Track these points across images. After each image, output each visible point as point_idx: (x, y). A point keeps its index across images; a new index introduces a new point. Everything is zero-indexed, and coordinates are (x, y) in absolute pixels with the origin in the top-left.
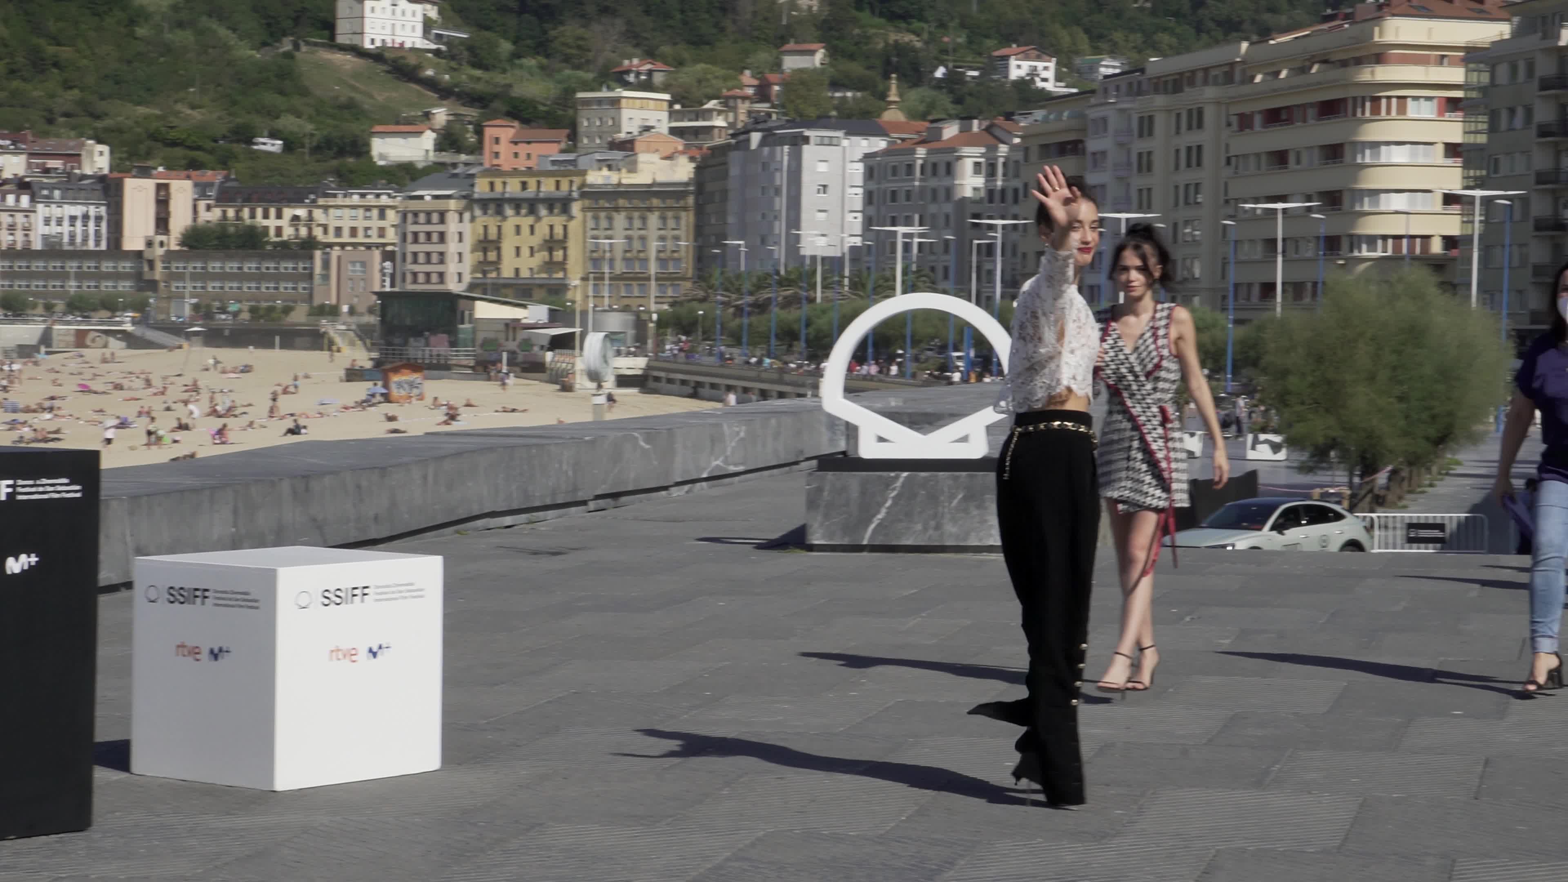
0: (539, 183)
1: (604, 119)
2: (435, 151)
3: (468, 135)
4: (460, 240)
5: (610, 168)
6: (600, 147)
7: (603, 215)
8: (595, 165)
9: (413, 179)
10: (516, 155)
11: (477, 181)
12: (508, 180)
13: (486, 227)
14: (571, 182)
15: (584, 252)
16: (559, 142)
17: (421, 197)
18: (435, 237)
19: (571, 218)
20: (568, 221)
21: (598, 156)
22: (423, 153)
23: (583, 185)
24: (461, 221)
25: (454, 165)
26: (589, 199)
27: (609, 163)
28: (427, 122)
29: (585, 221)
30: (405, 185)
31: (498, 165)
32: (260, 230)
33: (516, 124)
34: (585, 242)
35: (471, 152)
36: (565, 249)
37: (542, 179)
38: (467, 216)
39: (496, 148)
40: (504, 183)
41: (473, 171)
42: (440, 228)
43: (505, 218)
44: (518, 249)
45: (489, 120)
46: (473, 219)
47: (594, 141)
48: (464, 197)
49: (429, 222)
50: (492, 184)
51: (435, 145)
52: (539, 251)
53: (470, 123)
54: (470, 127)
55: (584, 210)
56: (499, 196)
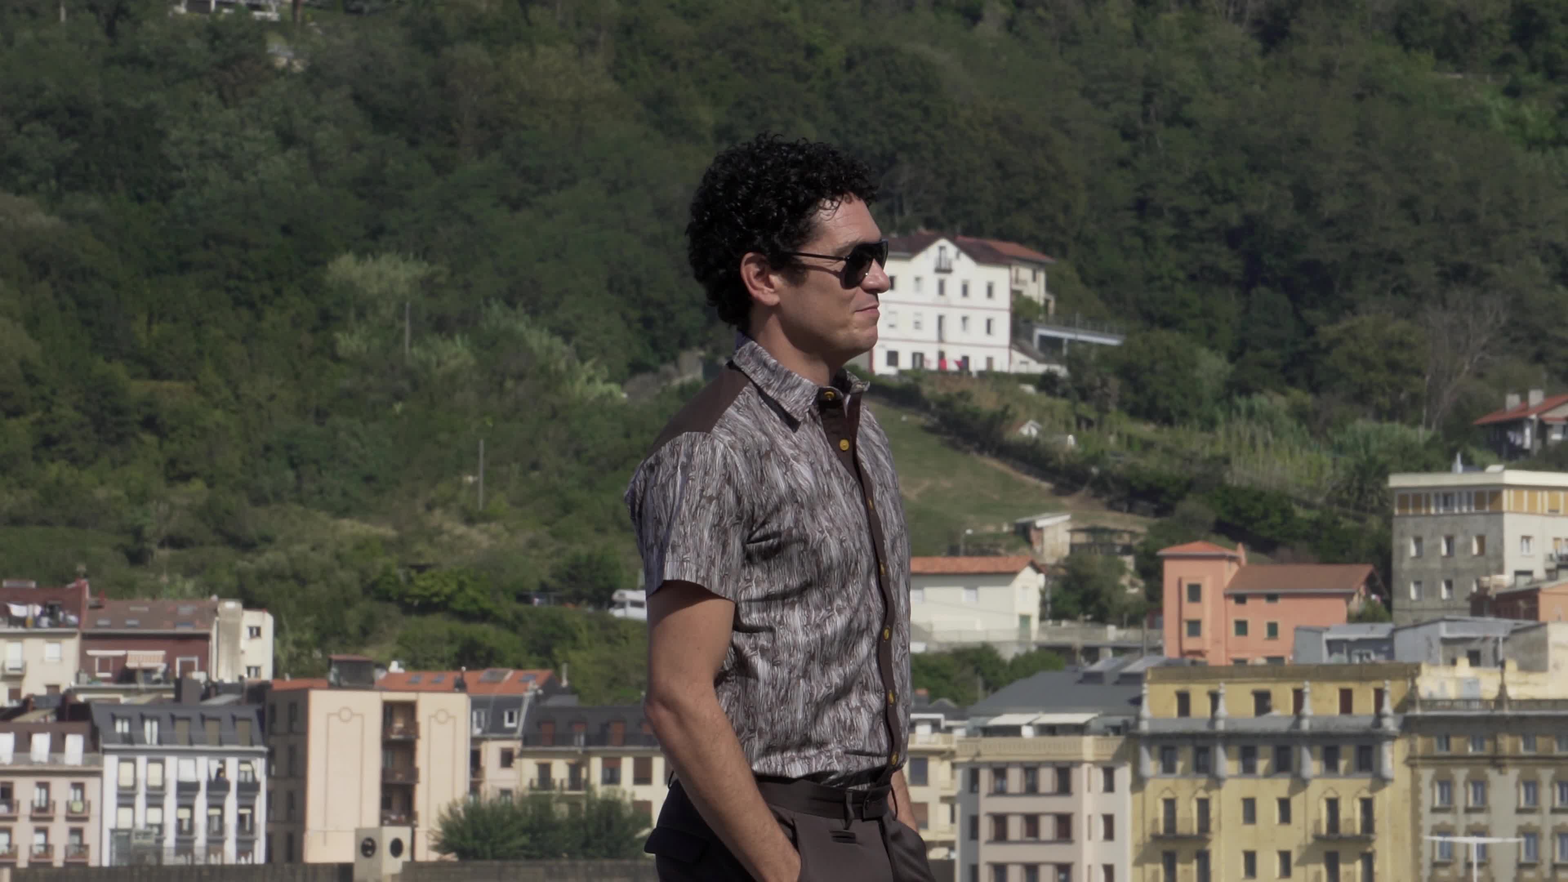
0: (1299, 696)
1: (1459, 541)
2: (1042, 618)
3: (1125, 581)
4: (1109, 835)
5: (1475, 659)
6: (1448, 607)
7: (1461, 774)
8: (1439, 651)
9: (992, 686)
10: (1242, 627)
11: (1147, 689)
12: (1223, 689)
13: (1170, 805)
14: (1379, 695)
15: (1417, 867)
16: (1348, 597)
17: (1014, 731)
18: (1047, 828)
19: (1381, 781)
20: (1373, 789)
21: (1443, 631)
22: (1016, 623)
23: (1410, 700)
24: (1109, 787)
25: (1092, 653)
26: (1424, 734)
27: (1474, 646)
28: (1025, 549)
29: (1415, 790)
30: (974, 701)
31: (1200, 653)
32: (628, 812)
33: (1241, 552)
34: (1417, 841)
35: (1134, 621)
36: (1368, 860)
37: (1307, 687)
38: (1124, 775)
39: (1191, 611)
40: (1215, 698)
41: (1136, 666)
42: (1060, 805)
43: (1216, 782)
44: (1250, 858)
45: (1172, 543)
46: (1138, 783)
47: (1434, 591)
48: (1117, 730)
49: (1032, 789)
50: (1184, 700)
51: (1043, 604)
52: (1302, 862)
53: (1127, 550)
54: (1129, 561)
55: (1412, 762)
56: (1203, 728)
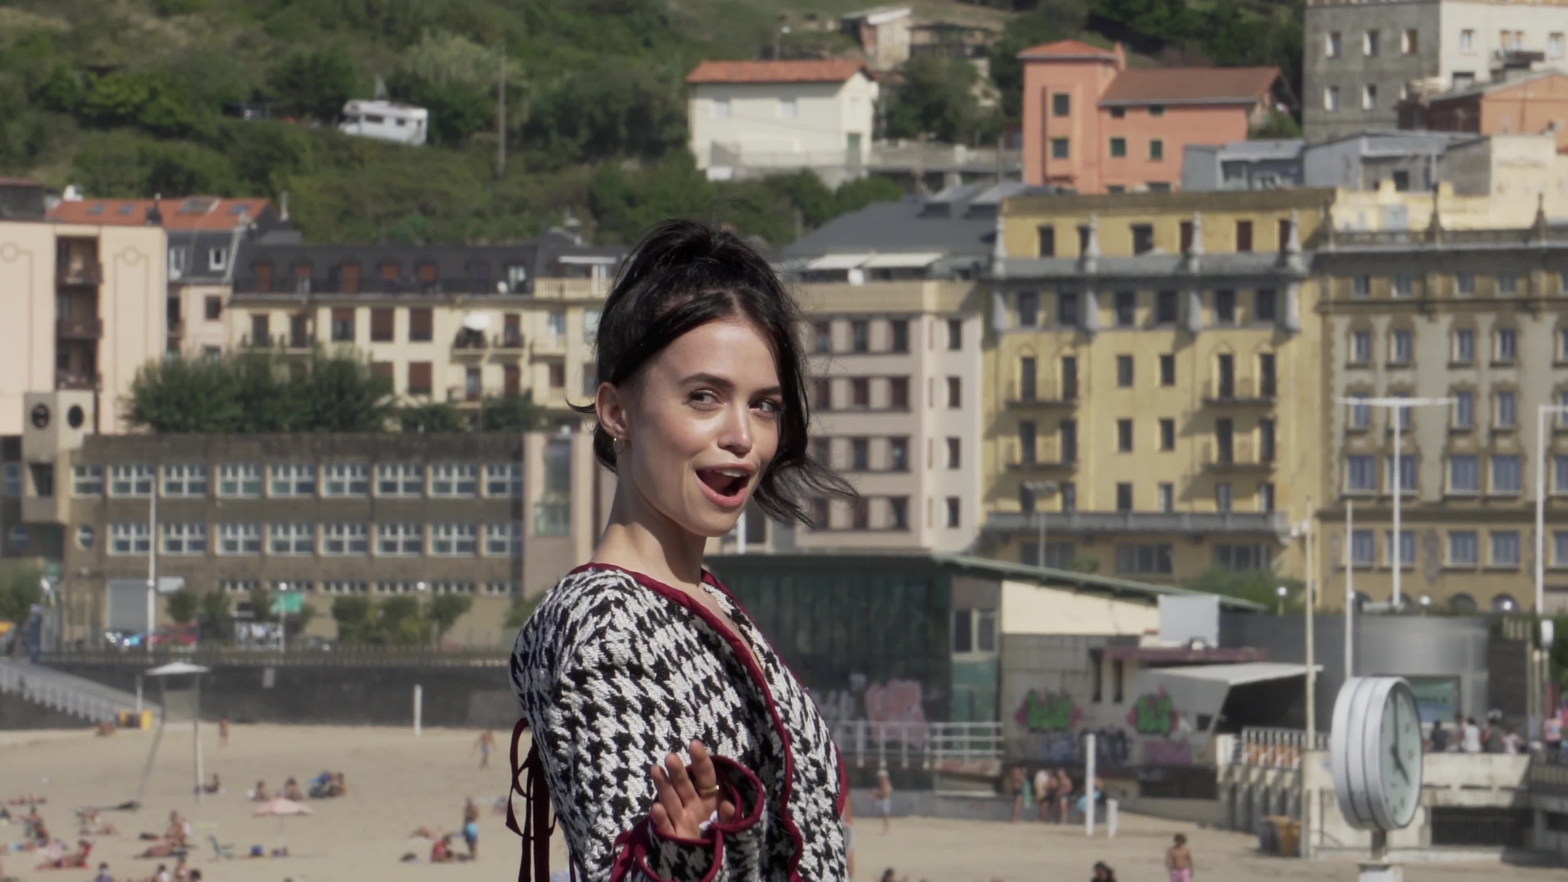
0: (1187, 230)
1: (1386, 36)
2: (875, 137)
3: (976, 90)
4: (955, 401)
5: (1402, 181)
6: (1371, 118)
7: (1382, 323)
8: (1359, 173)
9: (813, 221)
10: (1119, 146)
11: (1002, 224)
12: (1095, 222)
13: (1029, 365)
14: (1285, 228)
15: (1327, 436)
16: (1248, 107)
17: (840, 275)
18: (879, 393)
19: (1285, 332)
20: (1276, 342)
21: (1365, 148)
22: (843, 143)
23: (1322, 234)
24: (956, 343)
25: (936, 179)
26: (1338, 275)
27: (1401, 166)
28: (854, 52)
29: (1327, 344)
30: (791, 239)
31: (1067, 179)
32: (365, 373)
33: (1119, 53)
34: (1327, 404)
35: (987, 141)
36: (1269, 428)
37: (1198, 219)
38: (973, 329)
39: (1057, 127)
40: (1084, 233)
41: (991, 195)
42: (896, 365)
43: (1086, 335)
44: (1126, 428)
45: (1035, 42)
46: (991, 338)
47: (1354, 100)
48: (965, 274)
49: (861, 347)
50: (1047, 236)
51: (877, 119)
52: (1189, 431)
53: (980, 51)
54: (982, 65)
55: (1323, 308)
56: (1069, 270)
